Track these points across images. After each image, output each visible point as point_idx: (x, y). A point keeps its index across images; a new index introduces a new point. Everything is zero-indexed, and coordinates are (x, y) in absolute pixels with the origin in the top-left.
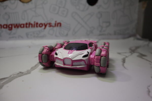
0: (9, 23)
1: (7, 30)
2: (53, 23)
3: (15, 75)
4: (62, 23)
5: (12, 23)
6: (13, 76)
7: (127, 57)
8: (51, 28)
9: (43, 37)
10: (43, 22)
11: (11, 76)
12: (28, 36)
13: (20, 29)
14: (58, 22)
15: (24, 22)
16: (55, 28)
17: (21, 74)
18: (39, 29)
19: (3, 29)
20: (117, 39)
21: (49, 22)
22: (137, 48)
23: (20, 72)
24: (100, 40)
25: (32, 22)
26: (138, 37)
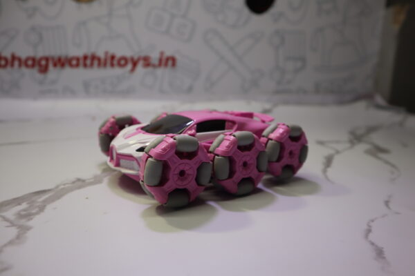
0: (40, 53)
1: (35, 72)
2: (155, 57)
3: (67, 185)
4: (178, 57)
5: (47, 53)
6: (62, 187)
7: (338, 152)
8: (150, 69)
9: (127, 93)
10: (128, 54)
11: (57, 187)
12: (88, 90)
13: (68, 71)
14: (168, 53)
15: (79, 53)
16: (160, 71)
17: (80, 183)
18: (117, 71)
19: (24, 69)
20: (323, 104)
21: (143, 54)
22: (371, 129)
23: (79, 180)
24: (276, 105)
25: (101, 54)
26: (380, 100)
